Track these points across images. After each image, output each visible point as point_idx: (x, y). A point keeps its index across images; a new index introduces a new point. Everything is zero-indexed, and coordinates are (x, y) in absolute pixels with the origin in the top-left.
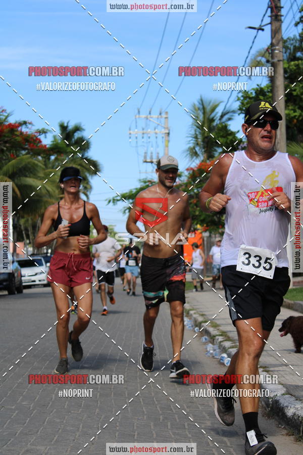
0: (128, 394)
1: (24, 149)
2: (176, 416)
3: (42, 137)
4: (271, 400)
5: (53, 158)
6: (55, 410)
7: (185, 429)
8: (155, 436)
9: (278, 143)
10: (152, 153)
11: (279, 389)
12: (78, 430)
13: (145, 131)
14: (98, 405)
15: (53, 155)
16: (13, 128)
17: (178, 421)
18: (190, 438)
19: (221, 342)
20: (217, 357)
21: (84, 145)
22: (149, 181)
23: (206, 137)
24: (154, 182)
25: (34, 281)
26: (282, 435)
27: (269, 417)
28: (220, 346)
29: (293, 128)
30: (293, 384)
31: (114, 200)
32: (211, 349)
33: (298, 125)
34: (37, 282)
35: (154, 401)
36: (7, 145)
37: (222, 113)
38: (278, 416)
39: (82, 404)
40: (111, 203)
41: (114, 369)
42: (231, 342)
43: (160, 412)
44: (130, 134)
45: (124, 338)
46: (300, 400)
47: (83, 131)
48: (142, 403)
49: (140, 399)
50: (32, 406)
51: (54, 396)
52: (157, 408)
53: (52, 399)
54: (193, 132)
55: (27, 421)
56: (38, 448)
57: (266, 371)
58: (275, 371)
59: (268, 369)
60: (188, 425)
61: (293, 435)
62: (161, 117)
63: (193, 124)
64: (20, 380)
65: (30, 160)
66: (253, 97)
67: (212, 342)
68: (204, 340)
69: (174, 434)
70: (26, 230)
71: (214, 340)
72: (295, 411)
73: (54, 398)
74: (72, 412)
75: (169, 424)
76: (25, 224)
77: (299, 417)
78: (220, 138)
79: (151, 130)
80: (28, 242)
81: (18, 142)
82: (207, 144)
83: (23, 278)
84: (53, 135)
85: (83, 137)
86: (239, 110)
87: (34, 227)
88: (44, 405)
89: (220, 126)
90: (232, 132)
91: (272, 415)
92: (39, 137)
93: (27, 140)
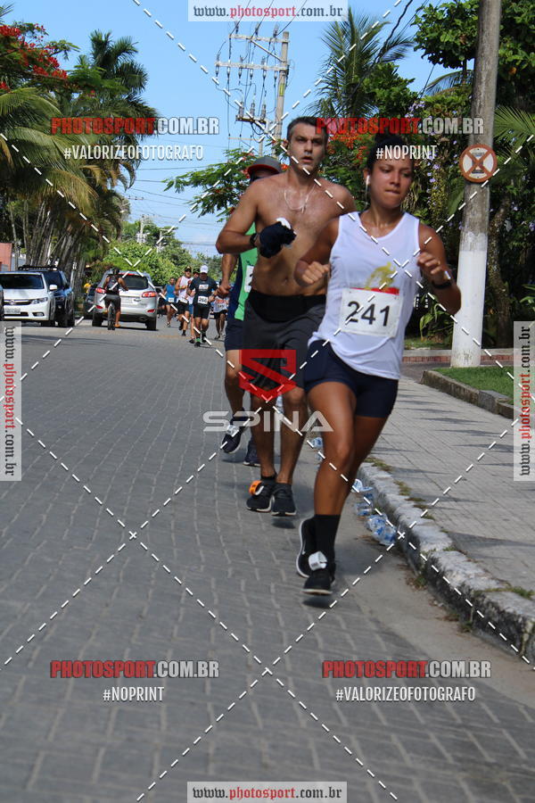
0: (175, 526)
1: (26, 76)
2: (257, 571)
3: (59, 57)
4: (424, 556)
5: (76, 96)
6: (45, 542)
7: (271, 594)
8: (216, 601)
9: (480, 106)
10: (253, 104)
11: (438, 539)
13: (244, 64)
15: (76, 92)
16: (8, 36)
17: (258, 578)
18: (277, 610)
21: (134, 78)
22: (246, 155)
23: (354, 85)
24: (253, 157)
25: (26, 314)
26: (438, 618)
27: (417, 586)
29: (510, 82)
30: (466, 533)
31: (178, 182)
33: (518, 76)
34: (31, 317)
35: (219, 541)
37: (386, 43)
38: (434, 585)
39: (92, 535)
40: (173, 188)
41: (155, 480)
43: (230, 562)
44: (218, 66)
45: (176, 427)
46: (476, 562)
47: (134, 54)
48: (199, 543)
49: (195, 536)
51: (44, 517)
52: (223, 552)
53: (41, 521)
54: (330, 73)
56: (12, 603)
57: (420, 507)
58: (435, 507)
59: (424, 504)
60: (276, 587)
61: (457, 620)
62: (276, 42)
63: (330, 59)
65: (34, 96)
66: (443, 20)
69: (250, 601)
70: (18, 221)
72: (464, 579)
73: (44, 521)
74: (75, 547)
75: (243, 583)
76: (16, 210)
77: (470, 590)
78: (377, 89)
79: (255, 63)
80: (20, 243)
81: (17, 61)
82: (354, 97)
83: (5, 307)
84: (79, 54)
85: (132, 64)
86: (417, 40)
87: (33, 218)
88: (27, 532)
89: (380, 67)
90: (400, 80)
91: (422, 583)
92: (54, 56)
93: (33, 59)
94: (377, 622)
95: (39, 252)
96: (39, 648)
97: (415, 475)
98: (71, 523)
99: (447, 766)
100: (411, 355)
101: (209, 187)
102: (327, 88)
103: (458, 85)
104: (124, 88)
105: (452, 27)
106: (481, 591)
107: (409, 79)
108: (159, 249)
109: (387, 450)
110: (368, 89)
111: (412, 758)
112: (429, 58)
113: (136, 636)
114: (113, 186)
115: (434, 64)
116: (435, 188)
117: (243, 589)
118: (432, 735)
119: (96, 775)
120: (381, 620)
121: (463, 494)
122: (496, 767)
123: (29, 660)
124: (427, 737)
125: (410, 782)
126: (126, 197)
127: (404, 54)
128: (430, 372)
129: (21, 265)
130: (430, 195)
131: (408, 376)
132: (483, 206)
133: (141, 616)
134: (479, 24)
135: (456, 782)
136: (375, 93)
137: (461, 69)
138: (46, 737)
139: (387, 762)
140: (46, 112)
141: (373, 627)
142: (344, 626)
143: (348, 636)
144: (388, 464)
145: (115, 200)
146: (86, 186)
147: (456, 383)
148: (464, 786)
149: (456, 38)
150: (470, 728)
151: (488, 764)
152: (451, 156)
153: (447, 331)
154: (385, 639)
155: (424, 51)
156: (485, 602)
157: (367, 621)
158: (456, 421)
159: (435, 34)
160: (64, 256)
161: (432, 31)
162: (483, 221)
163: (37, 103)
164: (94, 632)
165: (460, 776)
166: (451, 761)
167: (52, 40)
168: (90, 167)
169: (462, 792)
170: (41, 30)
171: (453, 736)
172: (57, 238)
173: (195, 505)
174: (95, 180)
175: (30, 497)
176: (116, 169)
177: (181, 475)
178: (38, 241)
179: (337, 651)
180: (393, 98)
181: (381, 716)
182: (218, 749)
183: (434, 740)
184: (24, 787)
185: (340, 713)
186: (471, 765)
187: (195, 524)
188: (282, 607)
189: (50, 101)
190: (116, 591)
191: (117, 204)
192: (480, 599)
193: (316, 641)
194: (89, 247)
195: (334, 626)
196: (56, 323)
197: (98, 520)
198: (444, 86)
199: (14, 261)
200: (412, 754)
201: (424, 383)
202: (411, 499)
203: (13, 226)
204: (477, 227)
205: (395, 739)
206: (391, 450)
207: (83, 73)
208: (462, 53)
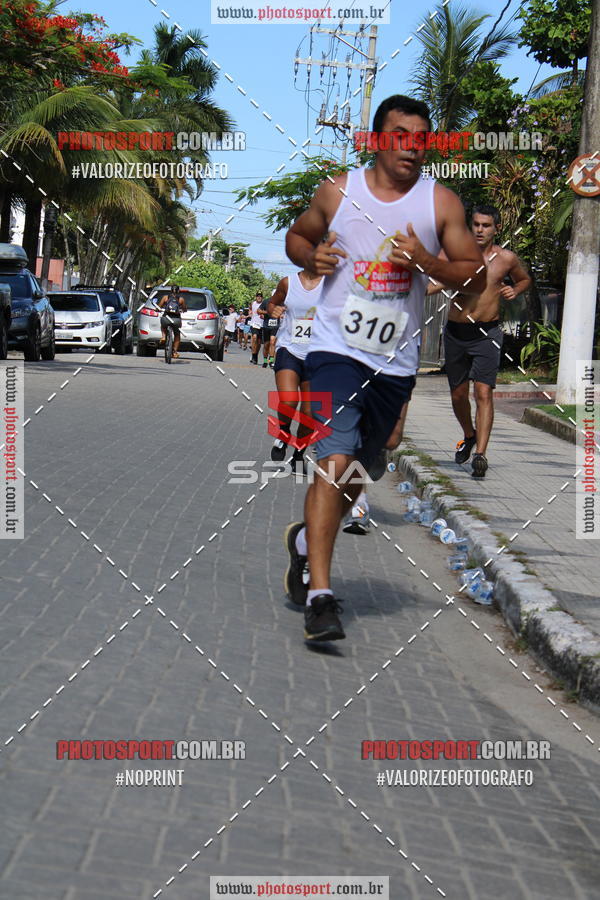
0: (245, 580)
1: (83, 73)
3: (120, 52)
4: (525, 618)
5: (138, 96)
6: (100, 595)
7: (351, 656)
8: (291, 664)
9: (593, 111)
10: (336, 107)
11: (542, 598)
12: (142, 638)
13: (326, 62)
15: (138, 91)
16: (63, 28)
18: (359, 675)
19: (437, 495)
20: (427, 525)
21: (202, 75)
22: (327, 163)
23: (450, 86)
24: (336, 166)
25: (79, 339)
26: (541, 687)
27: (517, 650)
28: (434, 504)
30: (573, 591)
31: (251, 193)
32: (416, 507)
34: (85, 342)
36: (50, 61)
37: (486, 39)
38: (536, 649)
39: (152, 589)
42: (456, 498)
44: (297, 63)
46: (583, 624)
47: (203, 49)
48: (272, 599)
49: (267, 590)
50: (55, 581)
51: (99, 567)
53: (96, 571)
54: (423, 73)
55: (45, 610)
56: (63, 663)
57: (520, 561)
58: (538, 562)
59: (524, 557)
60: (358, 649)
61: (562, 689)
62: (363, 36)
63: (424, 57)
64: (36, 530)
65: (91, 96)
66: (551, 13)
67: (419, 493)
68: (403, 489)
69: (330, 663)
70: (71, 235)
71: (423, 490)
72: (570, 643)
73: (99, 571)
74: (134, 601)
76: (70, 223)
77: (577, 656)
78: (476, 91)
79: (339, 61)
80: (73, 259)
81: (73, 56)
82: (449, 100)
83: (56, 331)
84: (143, 48)
85: (201, 61)
86: (521, 36)
88: (80, 583)
89: (480, 66)
90: (503, 81)
91: (523, 647)
93: (91, 54)
95: (94, 270)
96: (93, 713)
97: (513, 525)
98: (130, 573)
99: (551, 854)
100: (510, 390)
101: (285, 199)
102: (419, 89)
103: (566, 87)
104: (192, 87)
105: (561, 21)
106: (590, 657)
107: (511, 80)
108: (228, 267)
109: (483, 496)
110: (466, 91)
111: (511, 844)
112: (535, 56)
113: (201, 701)
114: (177, 196)
115: (541, 62)
116: (540, 203)
118: (533, 818)
119: (157, 857)
120: (475, 687)
121: (570, 547)
123: (82, 727)
124: (528, 820)
125: (509, 871)
126: (192, 210)
127: (507, 51)
128: (532, 409)
129: (74, 284)
130: (535, 210)
131: (507, 413)
132: (594, 223)
133: (207, 680)
134: (592, 17)
135: (562, 871)
136: (473, 95)
137: (572, 69)
138: (102, 813)
139: (483, 847)
140: (104, 113)
141: (467, 695)
142: (434, 694)
144: (485, 513)
145: (180, 213)
146: (148, 197)
147: (562, 422)
148: (571, 876)
149: (567, 34)
150: (576, 811)
151: (596, 852)
152: (559, 167)
153: (552, 364)
154: (481, 710)
155: (530, 48)
156: (594, 669)
157: (460, 688)
158: (562, 465)
159: (542, 30)
161: (539, 26)
162: (595, 239)
163: (94, 103)
164: (155, 696)
165: (566, 865)
166: (555, 847)
167: (113, 33)
169: (568, 883)
170: (101, 21)
171: (557, 820)
172: (115, 254)
173: (268, 556)
174: (158, 190)
177: (251, 522)
178: (94, 258)
179: (428, 722)
180: (493, 100)
181: (477, 797)
182: (293, 830)
183: (536, 823)
184: (77, 869)
186: (579, 852)
187: (267, 577)
188: (364, 670)
189: (107, 100)
190: (179, 652)
191: (182, 217)
192: (589, 666)
193: (403, 710)
194: (151, 265)
195: (423, 694)
196: (113, 350)
197: (159, 571)
198: (552, 88)
199: (66, 280)
200: (512, 840)
201: (525, 422)
202: (510, 552)
203: (66, 240)
204: (588, 247)
205: (492, 822)
206: (486, 496)
207: (146, 70)
208: (572, 51)
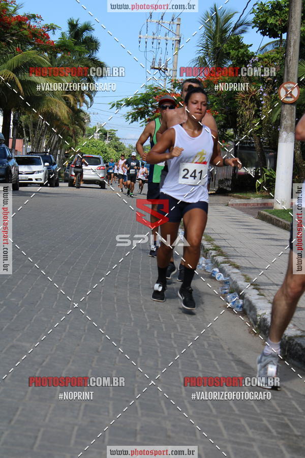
0: (117, 300)
1: (31, 44)
2: (163, 325)
3: (50, 33)
4: (259, 317)
5: (59, 55)
6: (43, 309)
7: (171, 338)
8: (140, 343)
9: (290, 60)
10: (160, 60)
11: (267, 307)
12: (65, 331)
13: (155, 37)
14: (87, 307)
15: (59, 53)
16: (21, 21)
17: (164, 330)
18: (175, 348)
19: (214, 256)
20: (209, 271)
21: (92, 44)
22: (156, 88)
23: (218, 48)
24: (161, 90)
25: (31, 180)
28: (213, 260)
31: (118, 104)
34: (34, 181)
35: (142, 308)
36: (14, 38)
37: (236, 24)
39: (70, 306)
42: (224, 258)
43: (148, 320)
44: (140, 38)
47: (92, 31)
48: (130, 310)
49: (128, 306)
50: (20, 303)
51: (43, 295)
52: (144, 315)
53: (41, 297)
54: (204, 42)
55: (15, 317)
56: (24, 344)
57: (256, 289)
58: (265, 289)
59: (258, 287)
60: (175, 335)
62: (173, 24)
63: (204, 34)
65: (35, 56)
66: (268, 11)
67: (205, 255)
69: (160, 342)
70: (27, 127)
71: (207, 254)
74: (60, 312)
75: (156, 332)
76: (25, 120)
78: (231, 51)
79: (161, 36)
80: (28, 139)
81: (26, 36)
82: (218, 55)
83: (19, 175)
84: (61, 31)
85: (91, 37)
86: (254, 22)
87: (35, 125)
88: (33, 304)
89: (233, 38)
90: (244, 45)
92: (47, 33)
93: (35, 34)
94: (232, 354)
95: (39, 144)
96: (40, 369)
97: (253, 271)
98: (58, 298)
99: (273, 437)
100: (251, 202)
101: (135, 107)
102: (202, 50)
103: (277, 48)
104: (87, 50)
105: (274, 15)
106: (292, 337)
107: (249, 45)
108: (107, 142)
109: (237, 256)
110: (226, 51)
111: (253, 432)
112: (261, 33)
113: (95, 362)
114: (80, 106)
115: (264, 36)
116: (264, 107)
117: (155, 335)
118: (264, 419)
119: (73, 442)
120: (234, 353)
122: (300, 438)
124: (262, 420)
125: (252, 446)
126: (88, 113)
127: (247, 30)
128: (262, 212)
129: (28, 151)
130: (261, 111)
131: (249, 214)
132: (292, 117)
133: (98, 352)
134: (289, 13)
135: (279, 446)
136: (230, 53)
137: (279, 39)
138: (44, 420)
139: (238, 434)
140: (42, 65)
141: (230, 357)
142: (213, 357)
143: (216, 363)
144: (238, 265)
145: (82, 115)
146: (66, 107)
147: (277, 218)
148: (283, 448)
149: (276, 21)
150: (286, 415)
151: (296, 436)
152: (274, 89)
153: (271, 189)
154: (237, 365)
155: (258, 28)
156: (294, 343)
157: (226, 354)
158: (277, 240)
159: (264, 19)
160: (53, 146)
161: (262, 17)
162: (292, 125)
163: (37, 60)
164: (71, 360)
165: (281, 443)
166: (275, 434)
167: (46, 23)
168: (67, 96)
169: (282, 452)
170: (40, 17)
172: (49, 136)
173: (128, 288)
174: (70, 103)
175: (34, 284)
176: (82, 97)
177: (120, 271)
178: (38, 138)
179: (210, 371)
180: (240, 55)
181: (235, 408)
182: (142, 427)
183: (265, 422)
184: (32, 448)
185: (211, 406)
186: (287, 436)
187: (128, 299)
188: (178, 346)
189: (44, 58)
190: (83, 338)
191: (83, 117)
192: (291, 342)
193: (198, 366)
195: (208, 357)
196: (49, 185)
197: (73, 297)
198: (269, 48)
199: (24, 149)
200: (253, 430)
201: (258, 218)
202: (251, 284)
203: (24, 129)
204: (289, 128)
205: (243, 421)
206: (239, 256)
207: (63, 42)
208: (279, 30)
